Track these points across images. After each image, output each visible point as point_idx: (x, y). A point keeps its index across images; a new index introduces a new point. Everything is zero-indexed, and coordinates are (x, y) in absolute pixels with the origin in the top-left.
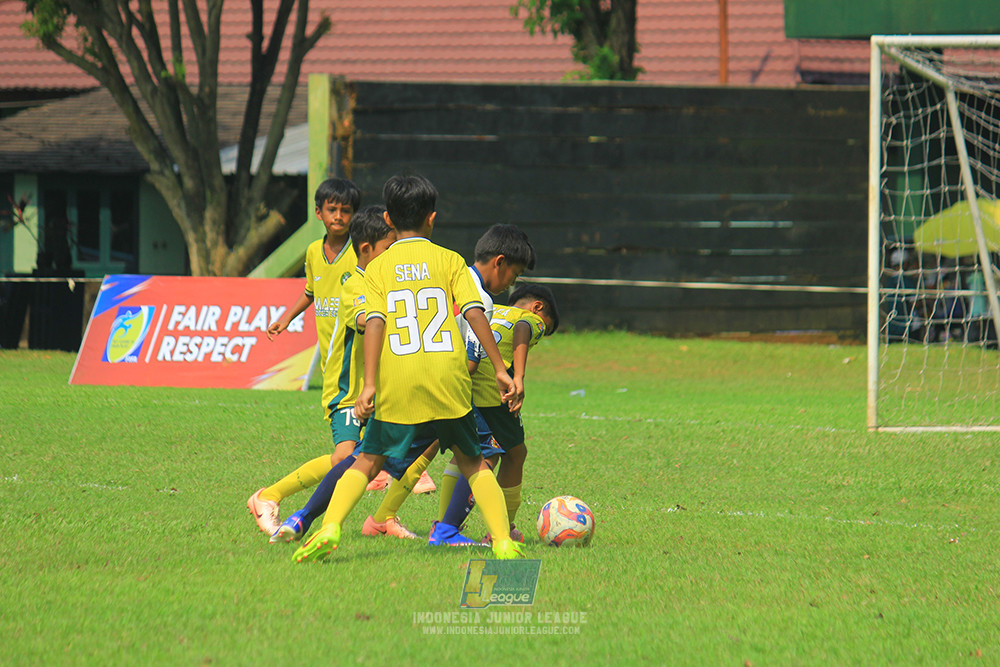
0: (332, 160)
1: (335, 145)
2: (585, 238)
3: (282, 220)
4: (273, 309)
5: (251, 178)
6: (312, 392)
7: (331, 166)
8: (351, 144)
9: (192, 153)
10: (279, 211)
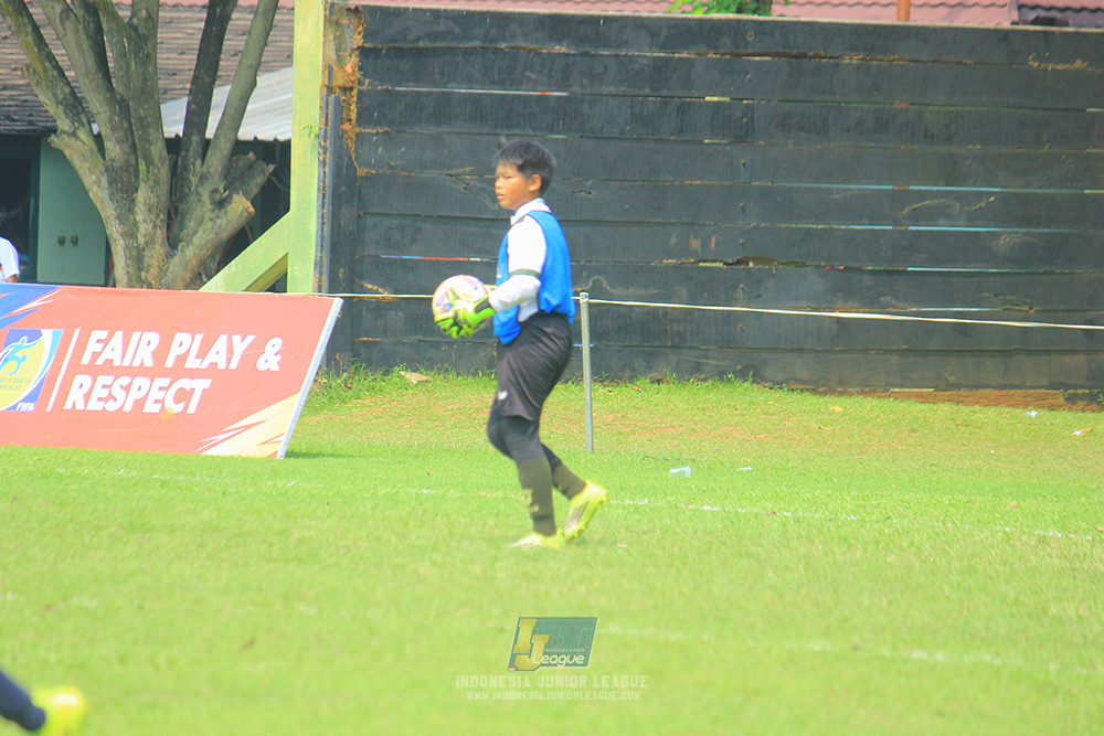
0: (326, 123)
1: (332, 99)
2: (696, 244)
3: (252, 209)
4: (236, 338)
5: (206, 144)
6: (292, 461)
7: (326, 131)
8: (355, 99)
9: (121, 107)
10: (245, 194)
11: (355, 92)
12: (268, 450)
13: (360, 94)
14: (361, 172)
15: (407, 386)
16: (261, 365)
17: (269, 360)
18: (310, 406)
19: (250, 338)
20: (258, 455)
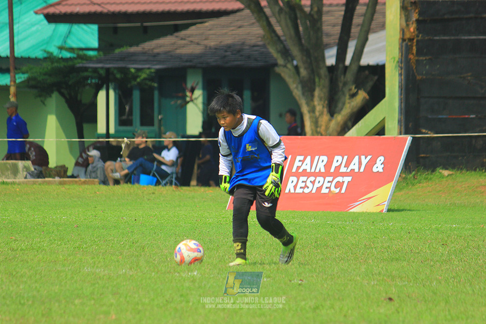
0: (402, 56)
1: (404, 44)
3: (367, 97)
4: (363, 157)
5: (346, 68)
6: (391, 213)
7: (402, 59)
8: (415, 44)
9: (306, 52)
10: (365, 90)
11: (415, 41)
12: (379, 209)
13: (417, 41)
14: (419, 77)
15: (443, 177)
16: (375, 170)
17: (378, 167)
18: (398, 188)
19: (369, 157)
20: (375, 211)
